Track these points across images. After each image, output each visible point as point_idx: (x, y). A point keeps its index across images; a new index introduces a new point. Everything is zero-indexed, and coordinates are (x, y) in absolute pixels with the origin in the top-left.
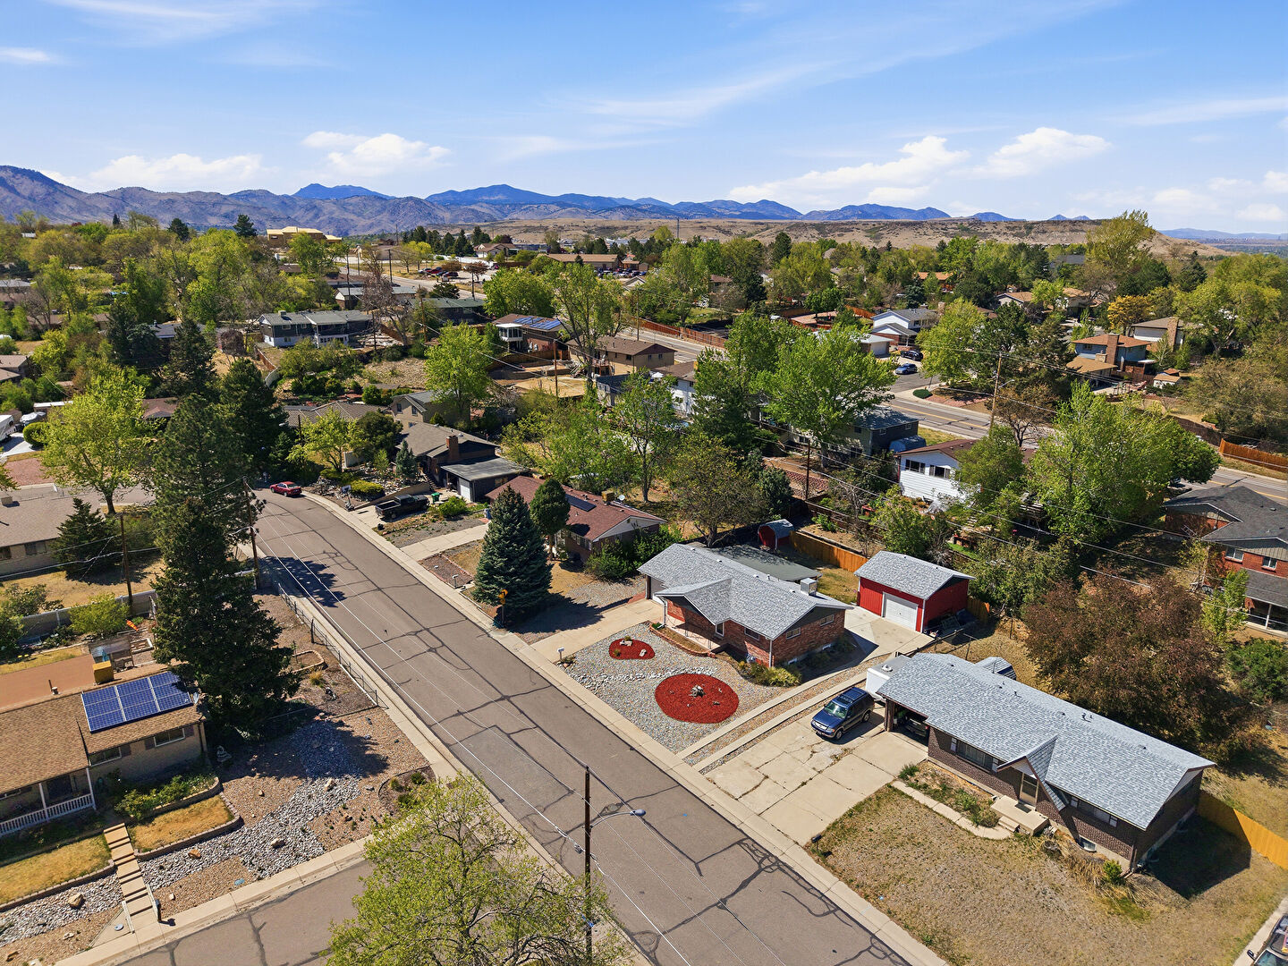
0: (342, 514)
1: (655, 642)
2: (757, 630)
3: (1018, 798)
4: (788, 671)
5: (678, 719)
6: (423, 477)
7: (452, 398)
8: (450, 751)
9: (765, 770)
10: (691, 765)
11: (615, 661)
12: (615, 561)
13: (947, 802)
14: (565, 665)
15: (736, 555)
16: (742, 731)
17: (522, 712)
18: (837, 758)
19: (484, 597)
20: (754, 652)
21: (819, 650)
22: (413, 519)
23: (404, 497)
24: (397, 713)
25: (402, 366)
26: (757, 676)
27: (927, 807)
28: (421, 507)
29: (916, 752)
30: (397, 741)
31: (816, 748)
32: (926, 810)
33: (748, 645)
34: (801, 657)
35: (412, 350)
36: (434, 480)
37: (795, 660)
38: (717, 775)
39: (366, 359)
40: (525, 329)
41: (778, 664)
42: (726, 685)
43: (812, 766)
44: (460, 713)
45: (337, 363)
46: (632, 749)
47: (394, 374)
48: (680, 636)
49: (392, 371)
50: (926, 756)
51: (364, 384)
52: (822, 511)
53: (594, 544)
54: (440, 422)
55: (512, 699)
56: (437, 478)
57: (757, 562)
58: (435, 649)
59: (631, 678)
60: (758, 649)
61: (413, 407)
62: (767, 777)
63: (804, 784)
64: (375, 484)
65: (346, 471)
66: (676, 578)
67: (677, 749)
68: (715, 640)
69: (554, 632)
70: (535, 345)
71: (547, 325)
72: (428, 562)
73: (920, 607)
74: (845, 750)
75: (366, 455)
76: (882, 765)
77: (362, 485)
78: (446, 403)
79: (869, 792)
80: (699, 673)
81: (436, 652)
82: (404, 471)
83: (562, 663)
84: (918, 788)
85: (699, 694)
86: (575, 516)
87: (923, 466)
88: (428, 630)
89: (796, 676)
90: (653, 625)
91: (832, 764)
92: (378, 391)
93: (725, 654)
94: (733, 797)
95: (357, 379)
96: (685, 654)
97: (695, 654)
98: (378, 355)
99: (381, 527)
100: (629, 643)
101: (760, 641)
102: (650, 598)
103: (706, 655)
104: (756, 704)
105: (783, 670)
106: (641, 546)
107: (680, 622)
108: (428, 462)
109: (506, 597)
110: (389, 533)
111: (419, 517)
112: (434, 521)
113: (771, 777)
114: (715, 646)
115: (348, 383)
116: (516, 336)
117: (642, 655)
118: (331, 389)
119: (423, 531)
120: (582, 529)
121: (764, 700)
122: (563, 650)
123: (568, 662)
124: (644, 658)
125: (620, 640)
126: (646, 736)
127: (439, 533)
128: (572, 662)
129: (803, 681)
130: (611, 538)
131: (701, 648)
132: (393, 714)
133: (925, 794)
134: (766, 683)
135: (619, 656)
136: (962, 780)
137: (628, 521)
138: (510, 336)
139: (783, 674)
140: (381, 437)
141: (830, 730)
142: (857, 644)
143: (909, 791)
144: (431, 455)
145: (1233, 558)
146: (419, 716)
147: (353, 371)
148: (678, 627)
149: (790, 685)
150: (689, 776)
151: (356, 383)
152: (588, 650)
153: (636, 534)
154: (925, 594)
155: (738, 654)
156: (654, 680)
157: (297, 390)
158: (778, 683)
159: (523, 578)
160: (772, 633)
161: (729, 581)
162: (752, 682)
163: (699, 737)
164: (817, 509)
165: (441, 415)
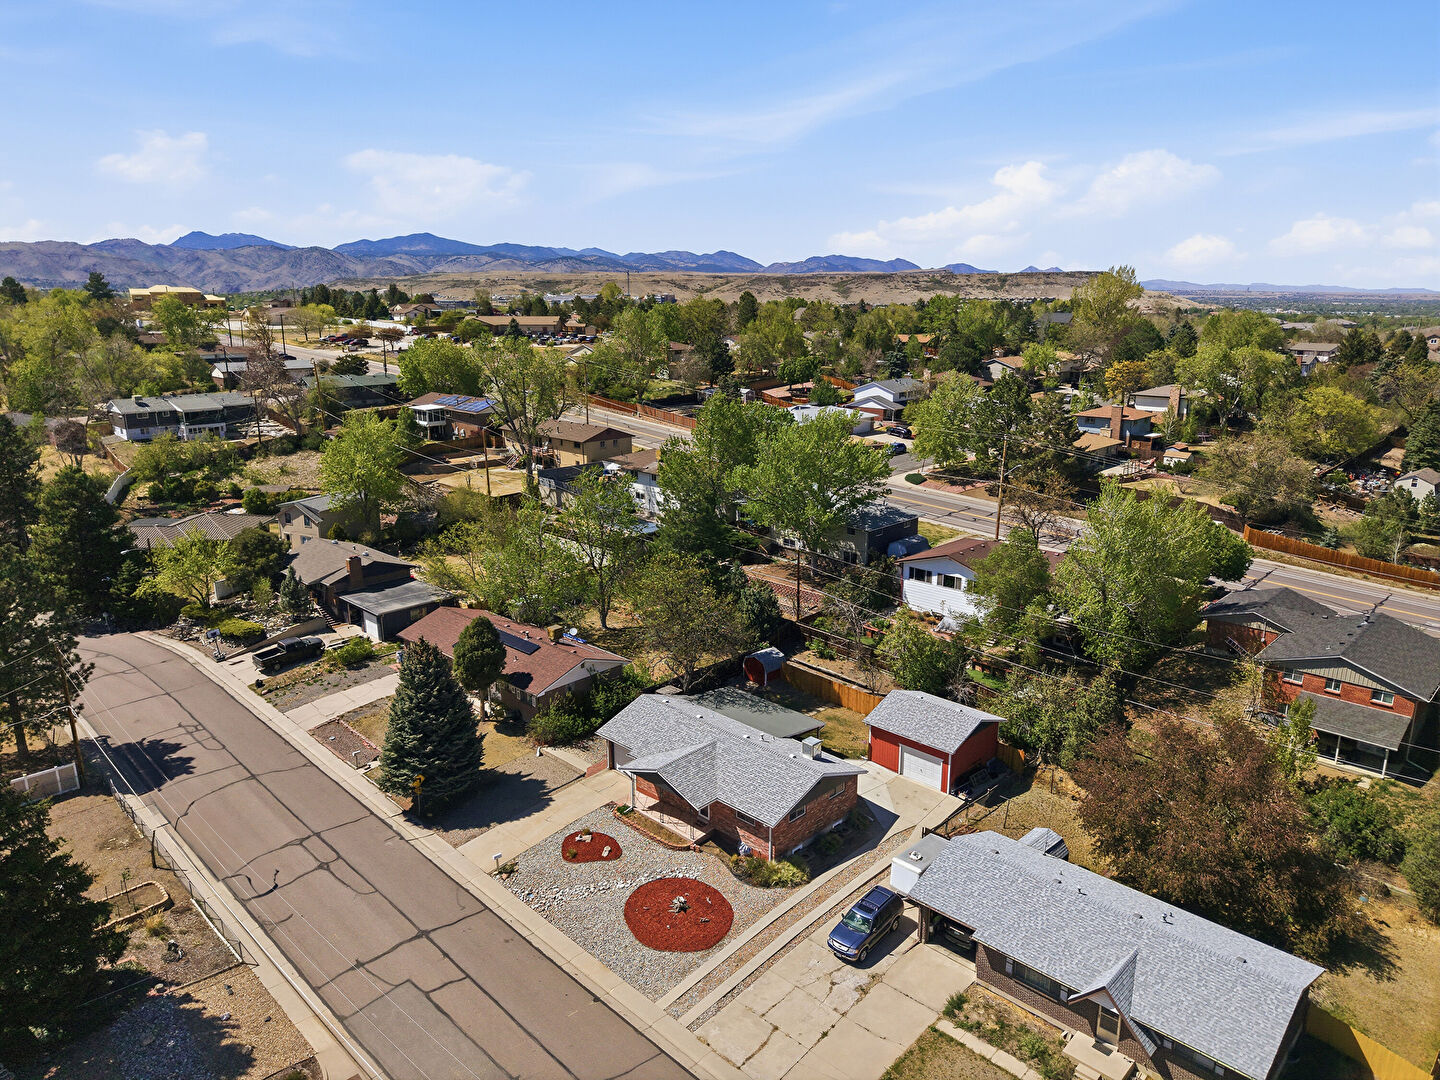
0: (209, 666)
1: (622, 834)
2: (752, 814)
3: (1095, 1035)
4: (794, 865)
5: (656, 948)
6: (317, 610)
7: (356, 503)
8: (346, 1028)
9: (774, 1017)
10: (676, 1017)
11: (569, 865)
12: (566, 719)
13: (1008, 1048)
14: (504, 876)
15: (719, 702)
16: (739, 960)
17: (446, 955)
18: (863, 990)
19: (394, 786)
20: (748, 842)
21: (828, 829)
22: (304, 670)
23: (289, 641)
24: (272, 972)
25: (294, 461)
26: (754, 874)
27: (983, 1058)
28: (315, 652)
29: (962, 973)
30: (269, 1020)
31: (837, 977)
32: (983, 1063)
33: (741, 832)
34: (808, 842)
35: (308, 441)
36: (332, 614)
37: (801, 847)
38: (711, 1030)
39: (248, 454)
40: (448, 412)
41: (780, 856)
42: (716, 891)
43: (834, 1006)
44: (359, 964)
45: (210, 460)
46: (597, 999)
47: (284, 471)
48: (653, 822)
49: (281, 468)
50: (974, 978)
51: (246, 486)
52: (817, 634)
53: (538, 699)
54: (340, 536)
55: (432, 935)
56: (336, 611)
57: (746, 711)
58: (327, 864)
59: (592, 889)
60: (754, 838)
61: (305, 516)
62: (776, 1028)
63: (825, 1034)
64: (254, 623)
65: (216, 605)
66: (646, 743)
67: (656, 993)
68: (698, 825)
69: (488, 826)
70: (461, 430)
71: (475, 406)
72: (321, 732)
73: (946, 762)
74: (873, 977)
75: (241, 584)
76: (921, 996)
77: (236, 625)
78: (346, 510)
79: (909, 1042)
80: (681, 876)
81: (328, 869)
82: (291, 606)
83: (500, 873)
84: (969, 1029)
85: (682, 909)
86: (514, 662)
87: (930, 574)
88: (318, 835)
89: (803, 870)
90: (619, 810)
91: (858, 1001)
92: (262, 494)
93: (713, 844)
94: (734, 1065)
95: (236, 479)
96: (661, 849)
97: (674, 848)
98: (265, 448)
99: (259, 684)
100: (587, 838)
101: (756, 828)
102: (613, 767)
103: (688, 849)
104: (755, 919)
105: (786, 864)
106: (600, 698)
107: (653, 802)
108: (324, 591)
109: (423, 784)
110: (270, 691)
111: (311, 666)
112: (330, 672)
113: (781, 1028)
114: (699, 834)
115: (224, 485)
116: (437, 419)
117: (605, 854)
118: (202, 494)
119: (316, 687)
120: (523, 680)
121: (764, 911)
122: (500, 856)
123: (507, 871)
124: (607, 859)
125: (576, 834)
126: (614, 978)
127: (336, 689)
128: (512, 871)
129: (812, 876)
130: (561, 690)
131: (681, 839)
132: (266, 975)
133: (979, 1037)
134: (766, 885)
135: (574, 858)
136: (1022, 1010)
137: (583, 666)
138: (431, 420)
139: (788, 870)
140: (261, 561)
141: (853, 952)
142: (873, 817)
143: (959, 1035)
144: (327, 582)
145: (1291, 680)
146: (301, 975)
147: (232, 470)
148: (651, 808)
149: (797, 885)
150: (672, 1036)
151: (235, 486)
152: (535, 850)
153: (593, 682)
154: (951, 747)
155: (729, 845)
156: (623, 890)
157: (156, 496)
158: (782, 883)
159: (444, 760)
160: (771, 819)
161: (713, 745)
162: (748, 883)
163: (684, 973)
164: (811, 632)
165: (339, 528)
